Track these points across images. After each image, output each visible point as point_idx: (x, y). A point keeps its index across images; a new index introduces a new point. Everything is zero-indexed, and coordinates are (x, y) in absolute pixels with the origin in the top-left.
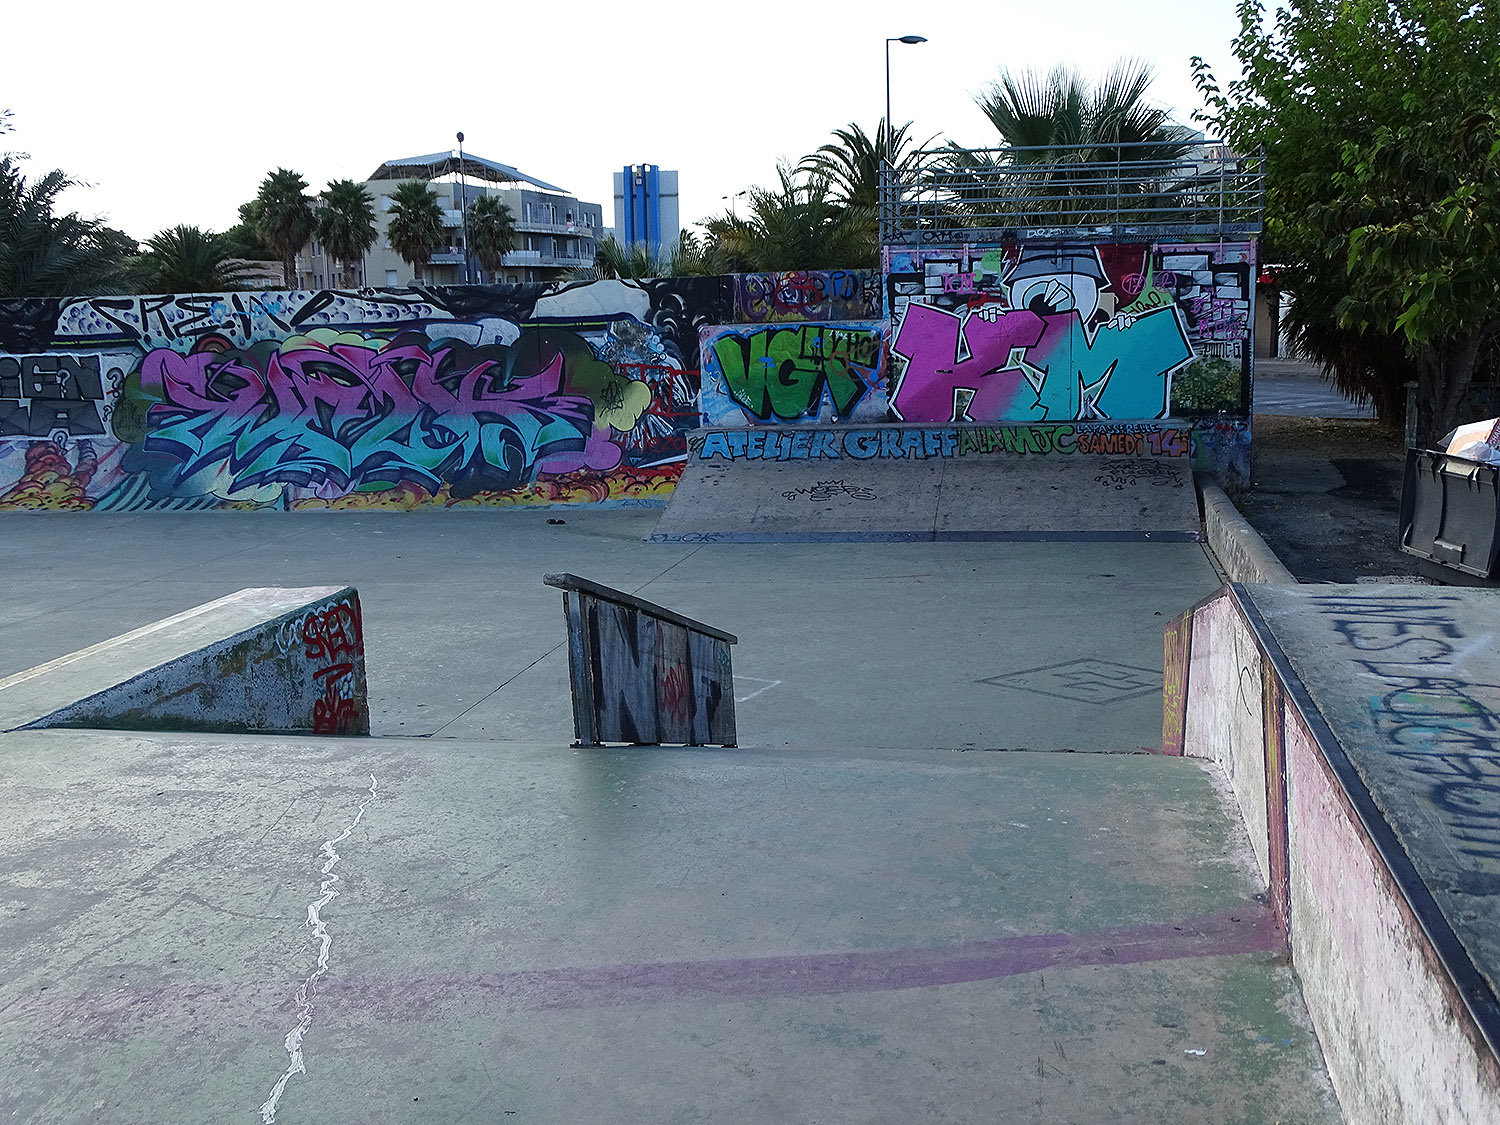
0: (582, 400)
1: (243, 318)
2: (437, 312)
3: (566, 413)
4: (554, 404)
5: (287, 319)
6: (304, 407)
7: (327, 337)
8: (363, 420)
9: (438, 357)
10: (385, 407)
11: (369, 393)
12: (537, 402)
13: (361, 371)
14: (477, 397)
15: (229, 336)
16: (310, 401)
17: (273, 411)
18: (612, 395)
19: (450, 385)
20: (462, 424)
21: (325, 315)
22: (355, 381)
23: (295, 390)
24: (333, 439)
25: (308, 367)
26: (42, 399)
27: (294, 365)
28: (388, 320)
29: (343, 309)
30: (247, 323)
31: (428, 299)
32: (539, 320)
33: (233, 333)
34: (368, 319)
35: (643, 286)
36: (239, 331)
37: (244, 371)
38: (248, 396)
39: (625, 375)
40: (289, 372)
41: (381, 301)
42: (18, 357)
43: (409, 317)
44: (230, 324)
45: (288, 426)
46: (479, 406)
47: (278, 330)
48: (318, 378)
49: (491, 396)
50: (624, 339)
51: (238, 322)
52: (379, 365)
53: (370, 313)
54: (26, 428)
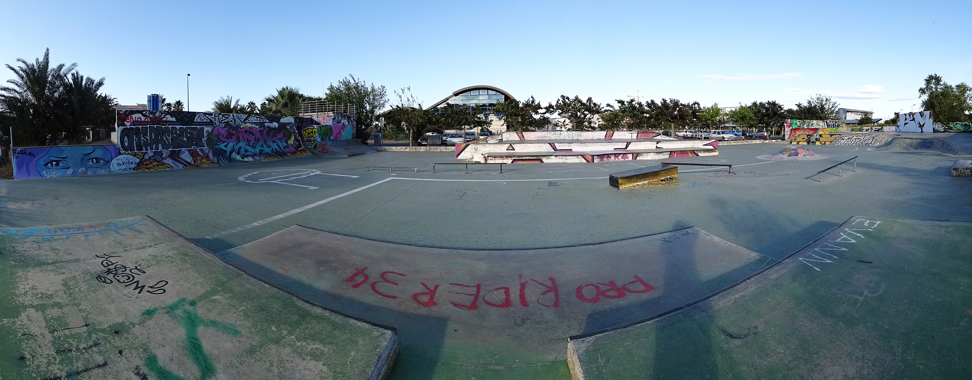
0: (286, 138)
1: (234, 119)
2: (267, 121)
3: (284, 141)
4: (282, 139)
5: (242, 120)
6: (245, 140)
7: (249, 125)
8: (255, 143)
9: (267, 130)
10: (258, 140)
11: (256, 137)
12: (280, 139)
13: (254, 132)
14: (272, 138)
15: (231, 124)
16: (246, 139)
17: (239, 141)
18: (290, 138)
19: (268, 136)
20: (271, 143)
21: (249, 120)
22: (253, 135)
23: (243, 136)
24: (251, 147)
25: (246, 131)
26: (189, 138)
27: (243, 131)
28: (259, 122)
29: (252, 119)
30: (235, 121)
31: (265, 118)
32: (281, 123)
33: (232, 123)
34: (256, 121)
35: (294, 118)
36: (233, 122)
37: (234, 132)
38: (234, 138)
39: (291, 134)
40: (242, 132)
41: (258, 118)
42: (184, 127)
43: (262, 121)
44: (232, 121)
45: (242, 144)
46: (272, 140)
47: (241, 123)
48: (247, 134)
49: (274, 138)
50: (291, 127)
51: (233, 120)
52: (257, 131)
53: (256, 120)
54: (186, 146)
